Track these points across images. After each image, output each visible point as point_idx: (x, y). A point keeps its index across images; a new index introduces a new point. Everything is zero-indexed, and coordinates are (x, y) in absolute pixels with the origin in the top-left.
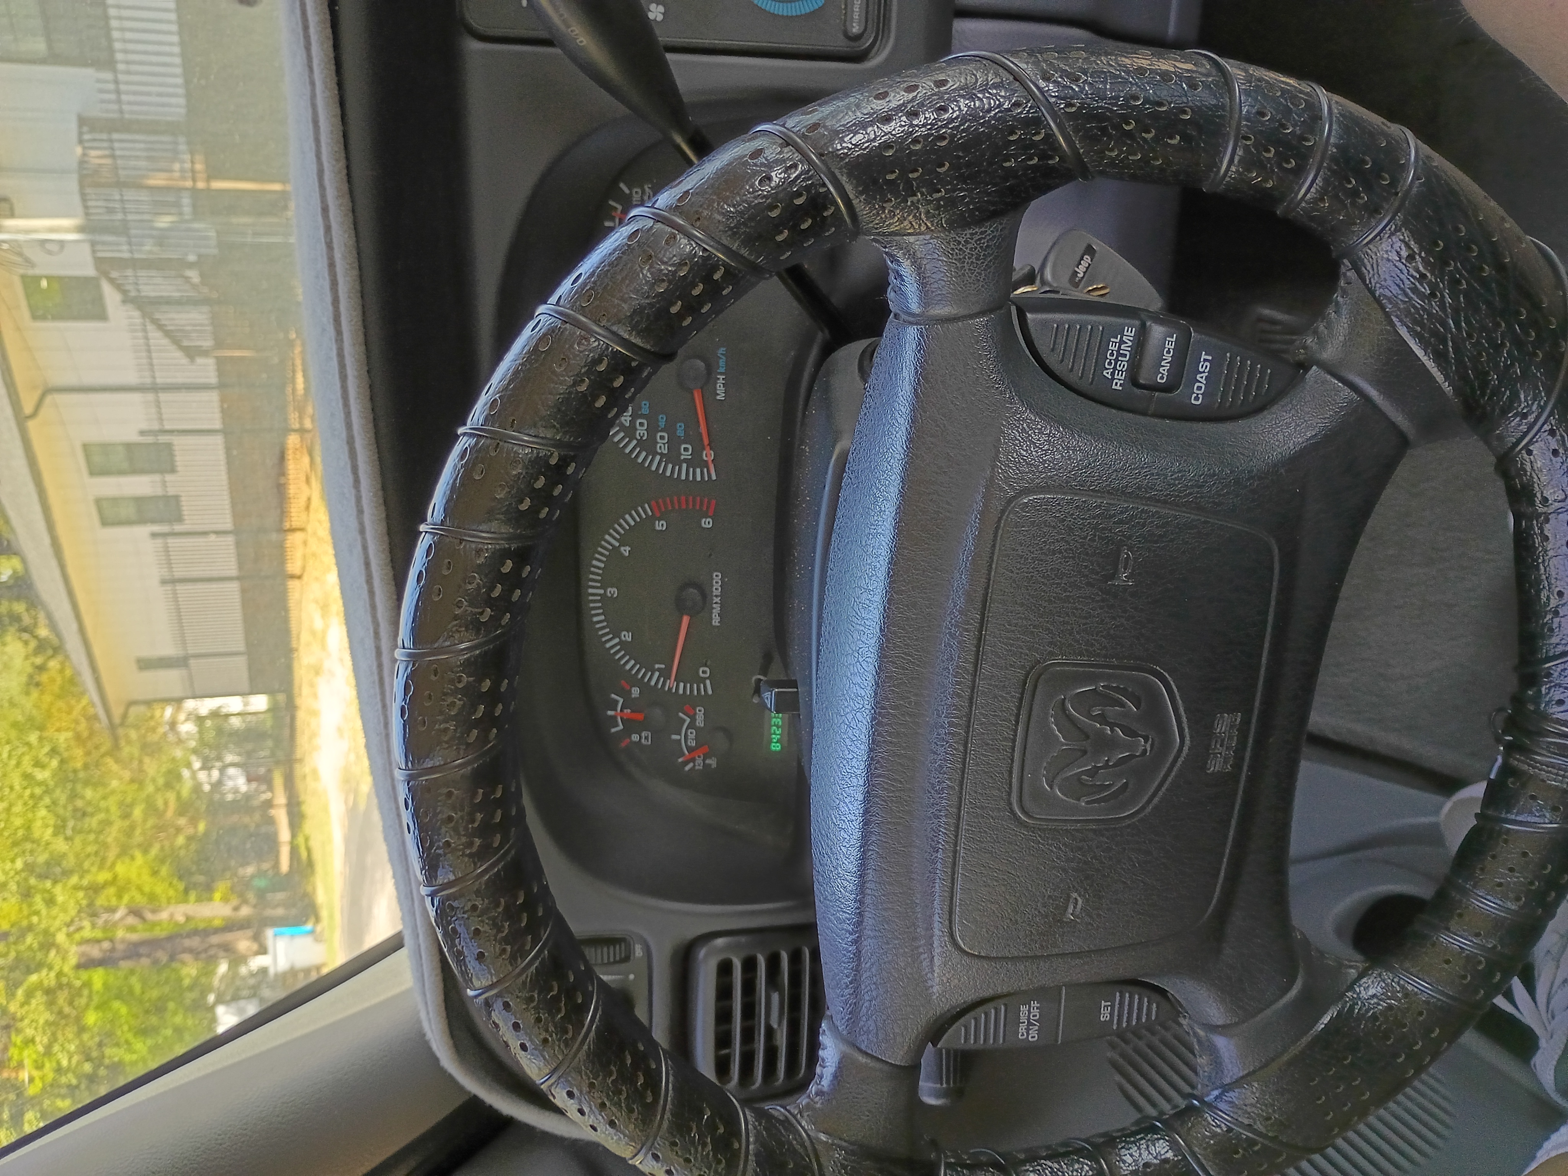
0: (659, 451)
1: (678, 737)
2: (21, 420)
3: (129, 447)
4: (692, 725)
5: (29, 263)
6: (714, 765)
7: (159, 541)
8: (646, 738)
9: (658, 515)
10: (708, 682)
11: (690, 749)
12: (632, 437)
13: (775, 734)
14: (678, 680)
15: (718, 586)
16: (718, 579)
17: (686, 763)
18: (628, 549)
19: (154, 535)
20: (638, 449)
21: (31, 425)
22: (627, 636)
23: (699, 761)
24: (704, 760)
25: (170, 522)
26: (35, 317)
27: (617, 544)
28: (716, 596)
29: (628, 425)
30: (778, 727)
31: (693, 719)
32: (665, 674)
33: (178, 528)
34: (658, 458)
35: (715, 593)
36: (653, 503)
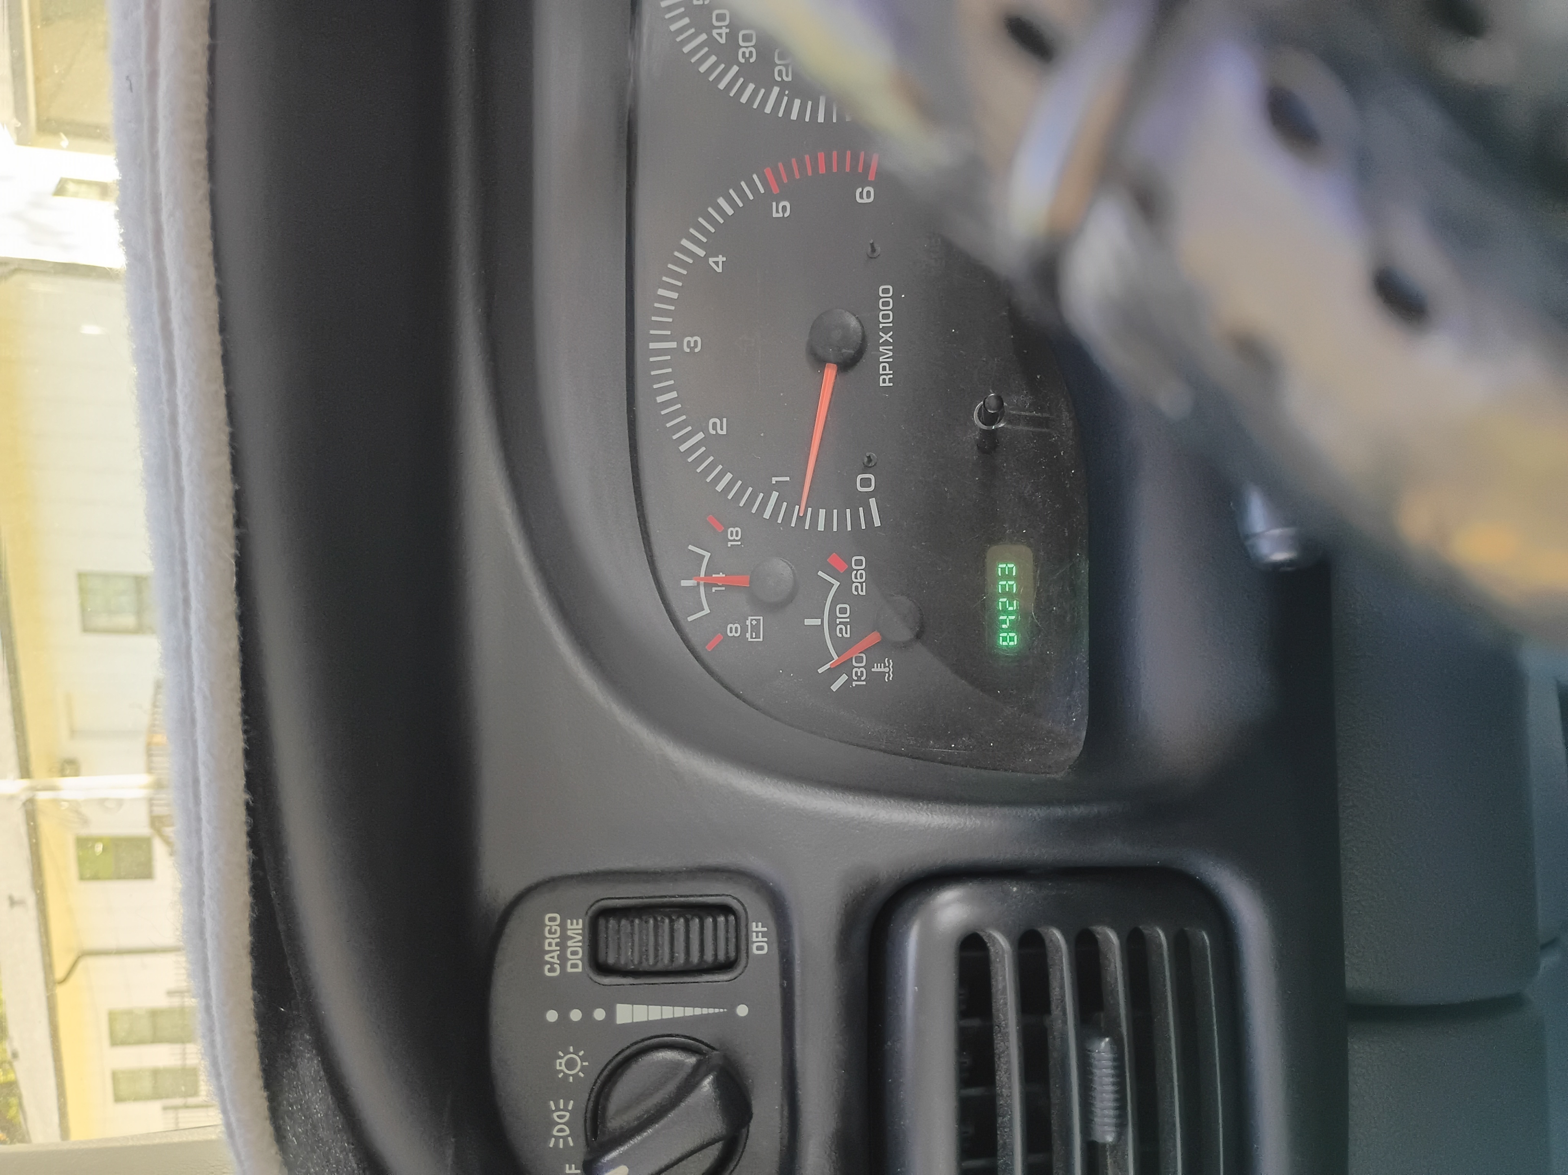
0: (779, 79)
1: (817, 622)
2: (51, 983)
3: (154, 1014)
4: (843, 594)
5: (85, 822)
6: (889, 677)
7: (171, 1114)
8: (756, 629)
9: (776, 190)
10: (873, 502)
11: (842, 645)
12: (731, 60)
13: (1005, 612)
14: (814, 503)
15: (887, 310)
16: (888, 297)
17: (834, 674)
18: (721, 259)
19: (165, 1108)
20: (741, 80)
21: (61, 991)
22: (719, 426)
23: (859, 669)
24: (868, 667)
25: (186, 1095)
26: (82, 878)
27: (701, 253)
28: (886, 330)
29: (723, 41)
30: (1009, 595)
31: (845, 578)
32: (790, 494)
33: (191, 1101)
34: (776, 90)
35: (885, 323)
36: (768, 171)
